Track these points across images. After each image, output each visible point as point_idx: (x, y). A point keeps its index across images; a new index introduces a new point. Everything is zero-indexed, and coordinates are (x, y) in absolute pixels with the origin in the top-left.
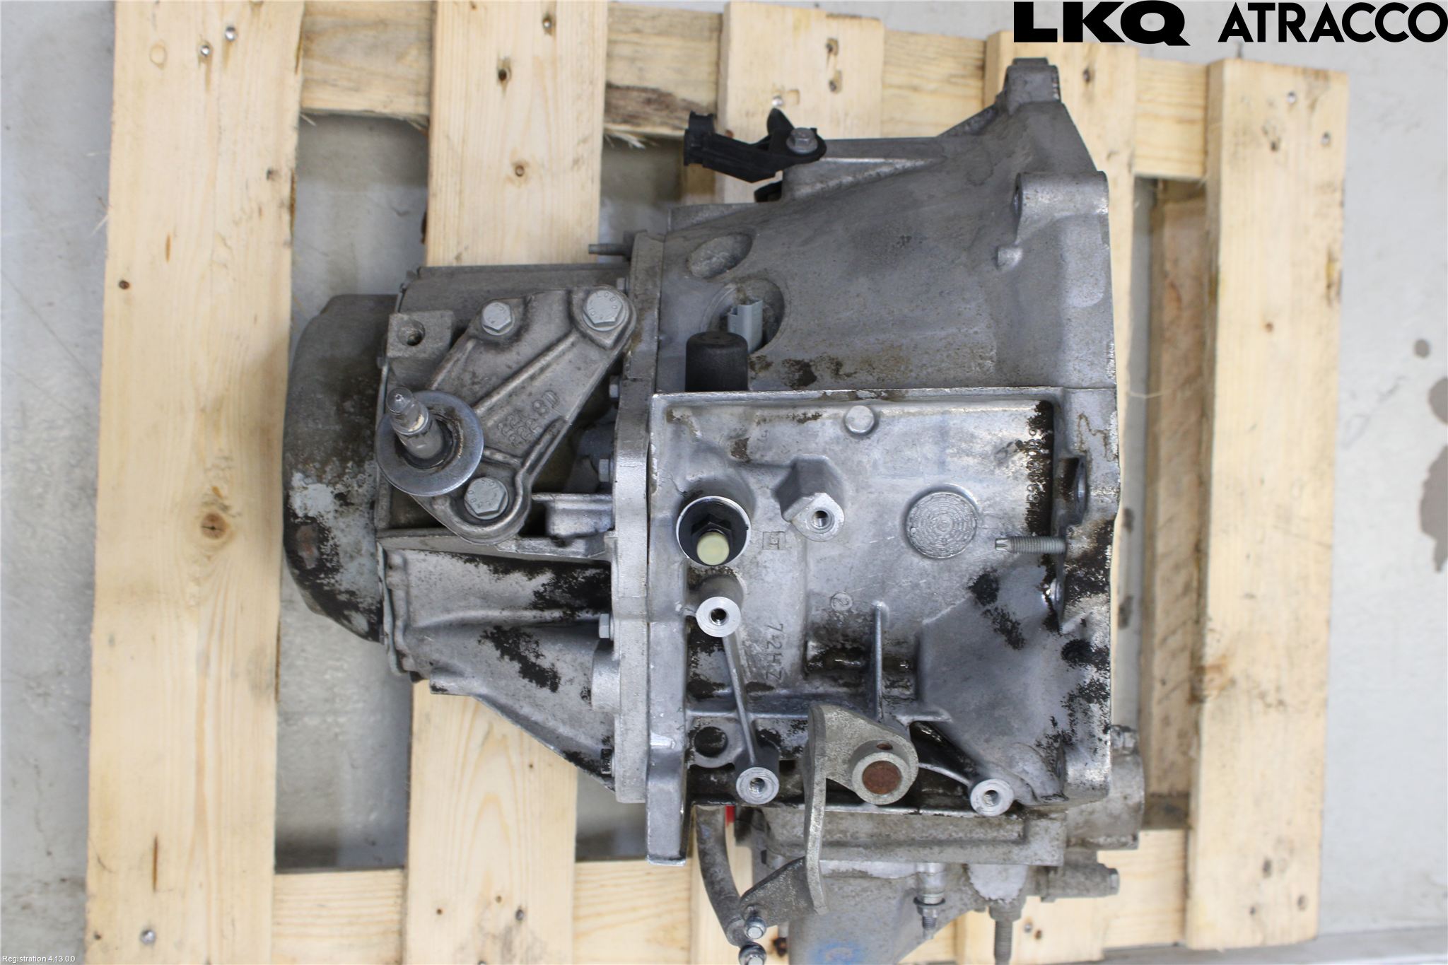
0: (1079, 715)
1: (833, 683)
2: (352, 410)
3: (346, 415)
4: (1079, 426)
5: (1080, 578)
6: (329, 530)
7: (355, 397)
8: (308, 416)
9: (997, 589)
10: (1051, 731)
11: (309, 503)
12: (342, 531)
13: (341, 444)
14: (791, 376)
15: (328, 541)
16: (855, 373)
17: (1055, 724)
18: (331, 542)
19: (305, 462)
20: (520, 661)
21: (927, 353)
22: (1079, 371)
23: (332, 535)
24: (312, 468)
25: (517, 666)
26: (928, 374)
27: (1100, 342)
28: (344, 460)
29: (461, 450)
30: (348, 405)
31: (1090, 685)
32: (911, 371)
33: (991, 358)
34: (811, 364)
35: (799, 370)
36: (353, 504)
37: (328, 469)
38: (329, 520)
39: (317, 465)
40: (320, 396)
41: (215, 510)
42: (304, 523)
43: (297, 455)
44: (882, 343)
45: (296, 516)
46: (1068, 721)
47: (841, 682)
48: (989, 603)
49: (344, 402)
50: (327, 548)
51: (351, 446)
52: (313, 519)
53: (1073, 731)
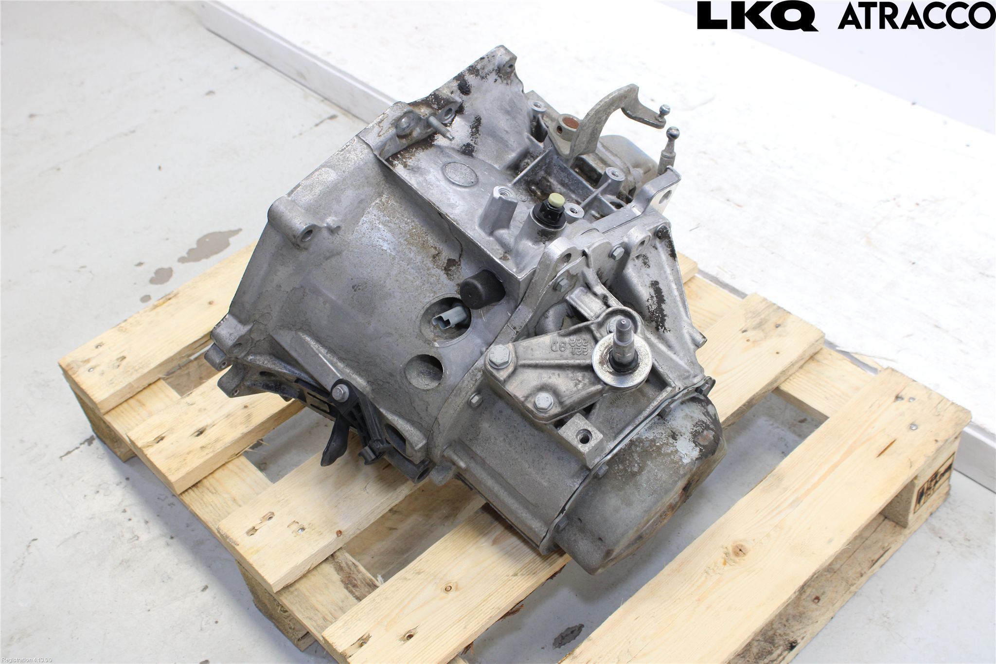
0: (486, 70)
1: (552, 185)
2: (636, 465)
3: (641, 465)
4: (384, 134)
5: (437, 105)
6: (691, 433)
7: (629, 470)
8: (657, 480)
9: (464, 145)
10: (499, 80)
11: (690, 448)
12: (686, 427)
13: (654, 455)
14: (456, 271)
15: (696, 430)
16: (432, 247)
17: (496, 80)
18: (695, 429)
19: (677, 463)
20: (661, 306)
21: (399, 227)
22: (362, 152)
23: (692, 430)
24: (676, 458)
25: (663, 306)
26: (408, 219)
27: (343, 154)
28: (659, 448)
30: (636, 469)
31: (472, 74)
32: (412, 226)
33: (381, 201)
34: (443, 268)
35: (450, 270)
36: (672, 431)
37: (669, 451)
38: (688, 435)
39: (672, 457)
40: (645, 485)
41: (733, 557)
42: (701, 445)
43: (678, 469)
44: (410, 249)
45: (701, 450)
46: (491, 74)
47: (549, 184)
48: (472, 145)
49: (636, 472)
50: (699, 429)
51: (651, 450)
52: (694, 442)
53: (493, 70)
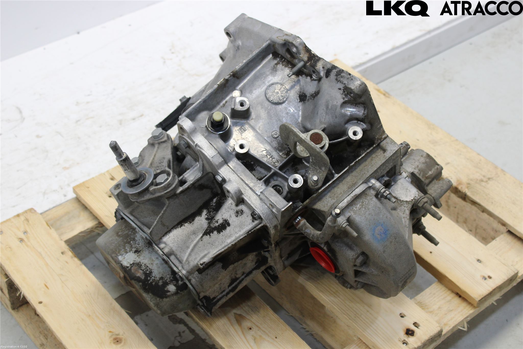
0: (342, 79)
2: (122, 233)
3: (121, 235)
6: (140, 262)
9: (305, 94)
11: (129, 261)
12: (144, 259)
13: (125, 240)
15: (142, 265)
17: (340, 89)
18: (143, 265)
19: (119, 252)
22: (269, 35)
23: (142, 263)
24: (122, 252)
25: (215, 232)
28: (129, 243)
29: (147, 174)
36: (141, 250)
37: (126, 248)
38: (138, 260)
39: (123, 250)
40: (111, 239)
41: (114, 336)
42: (132, 267)
43: (115, 253)
45: (128, 267)
46: (341, 84)
48: (306, 98)
50: (143, 267)
51: (128, 239)
52: (133, 264)
